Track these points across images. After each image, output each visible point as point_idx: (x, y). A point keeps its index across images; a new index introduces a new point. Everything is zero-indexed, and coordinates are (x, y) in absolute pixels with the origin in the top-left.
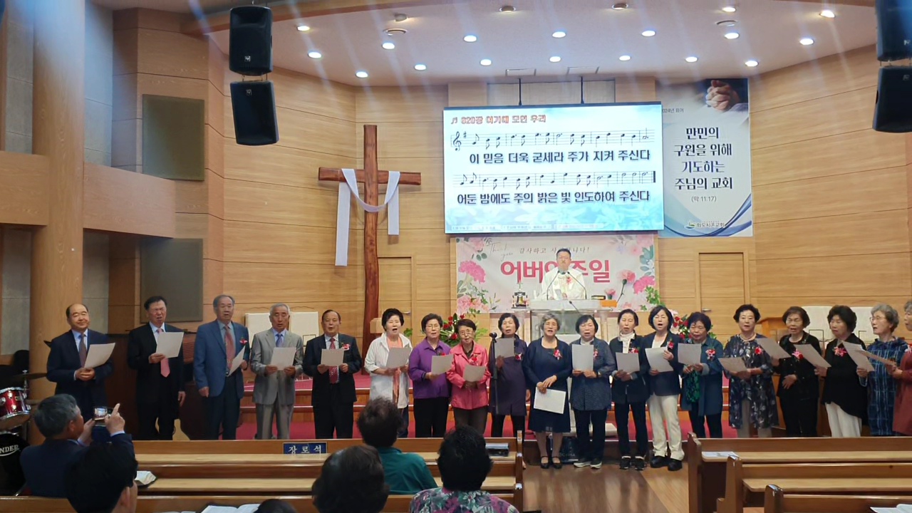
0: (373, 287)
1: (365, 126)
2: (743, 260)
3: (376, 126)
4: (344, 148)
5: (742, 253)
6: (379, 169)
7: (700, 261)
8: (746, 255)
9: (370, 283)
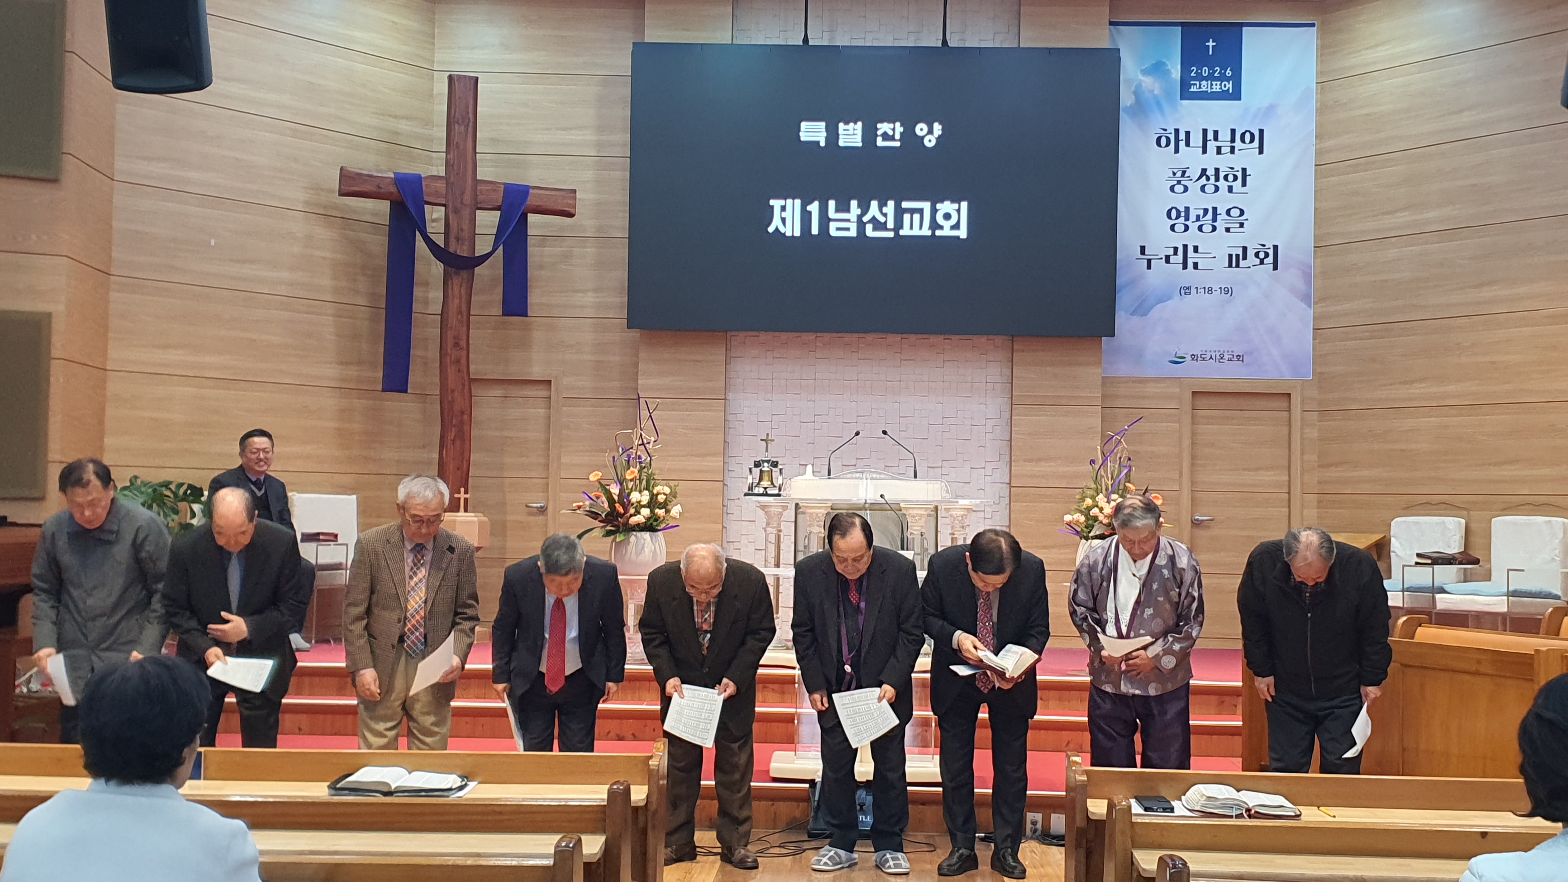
0: (458, 443)
1: (450, 77)
2: (1289, 411)
3: (477, 78)
4: (404, 126)
5: (1289, 395)
6: (478, 178)
7: (1193, 409)
8: (1296, 400)
9: (451, 435)
